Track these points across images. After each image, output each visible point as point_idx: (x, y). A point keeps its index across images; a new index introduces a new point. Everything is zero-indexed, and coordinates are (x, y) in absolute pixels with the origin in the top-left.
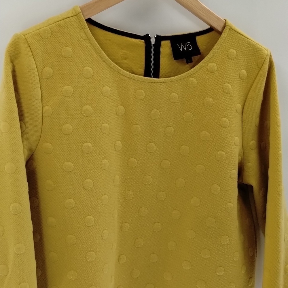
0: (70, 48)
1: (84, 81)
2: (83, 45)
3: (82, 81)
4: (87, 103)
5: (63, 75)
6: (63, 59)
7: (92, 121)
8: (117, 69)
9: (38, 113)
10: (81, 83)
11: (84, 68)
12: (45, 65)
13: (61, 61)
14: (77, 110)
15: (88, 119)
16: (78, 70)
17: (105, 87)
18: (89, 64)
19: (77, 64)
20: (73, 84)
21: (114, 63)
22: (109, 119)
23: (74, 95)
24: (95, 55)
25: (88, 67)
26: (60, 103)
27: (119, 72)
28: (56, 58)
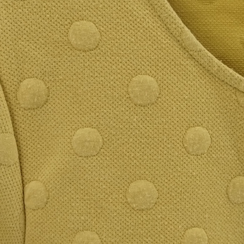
0: (92, 24)
1: (132, 113)
2: (130, 13)
3: (127, 113)
4: (142, 172)
5: (75, 99)
6: (73, 54)
7: (156, 223)
8: (229, 78)
9: (9, 200)
10: (124, 120)
11: (134, 79)
12: (25, 71)
13: (69, 59)
14: (114, 194)
15: (144, 216)
16: (114, 85)
17: (193, 129)
18: (149, 68)
19: (114, 67)
20: (102, 122)
21: (220, 63)
22: (207, 216)
23: (106, 153)
24: (165, 42)
25: (146, 74)
26: (68, 175)
27: (235, 86)
28: (56, 52)
